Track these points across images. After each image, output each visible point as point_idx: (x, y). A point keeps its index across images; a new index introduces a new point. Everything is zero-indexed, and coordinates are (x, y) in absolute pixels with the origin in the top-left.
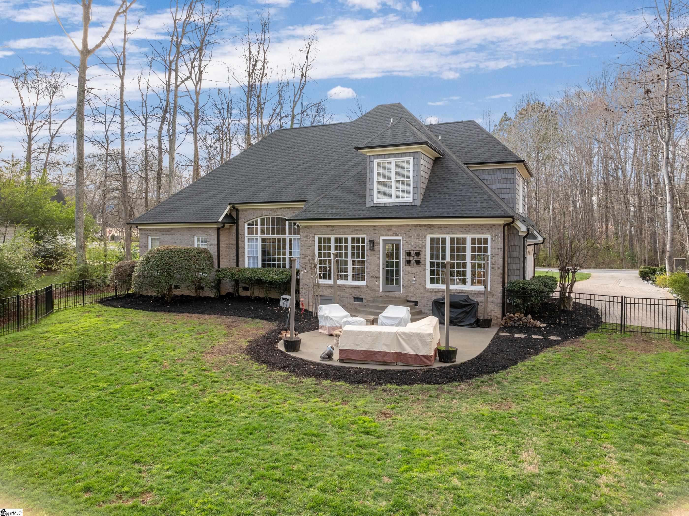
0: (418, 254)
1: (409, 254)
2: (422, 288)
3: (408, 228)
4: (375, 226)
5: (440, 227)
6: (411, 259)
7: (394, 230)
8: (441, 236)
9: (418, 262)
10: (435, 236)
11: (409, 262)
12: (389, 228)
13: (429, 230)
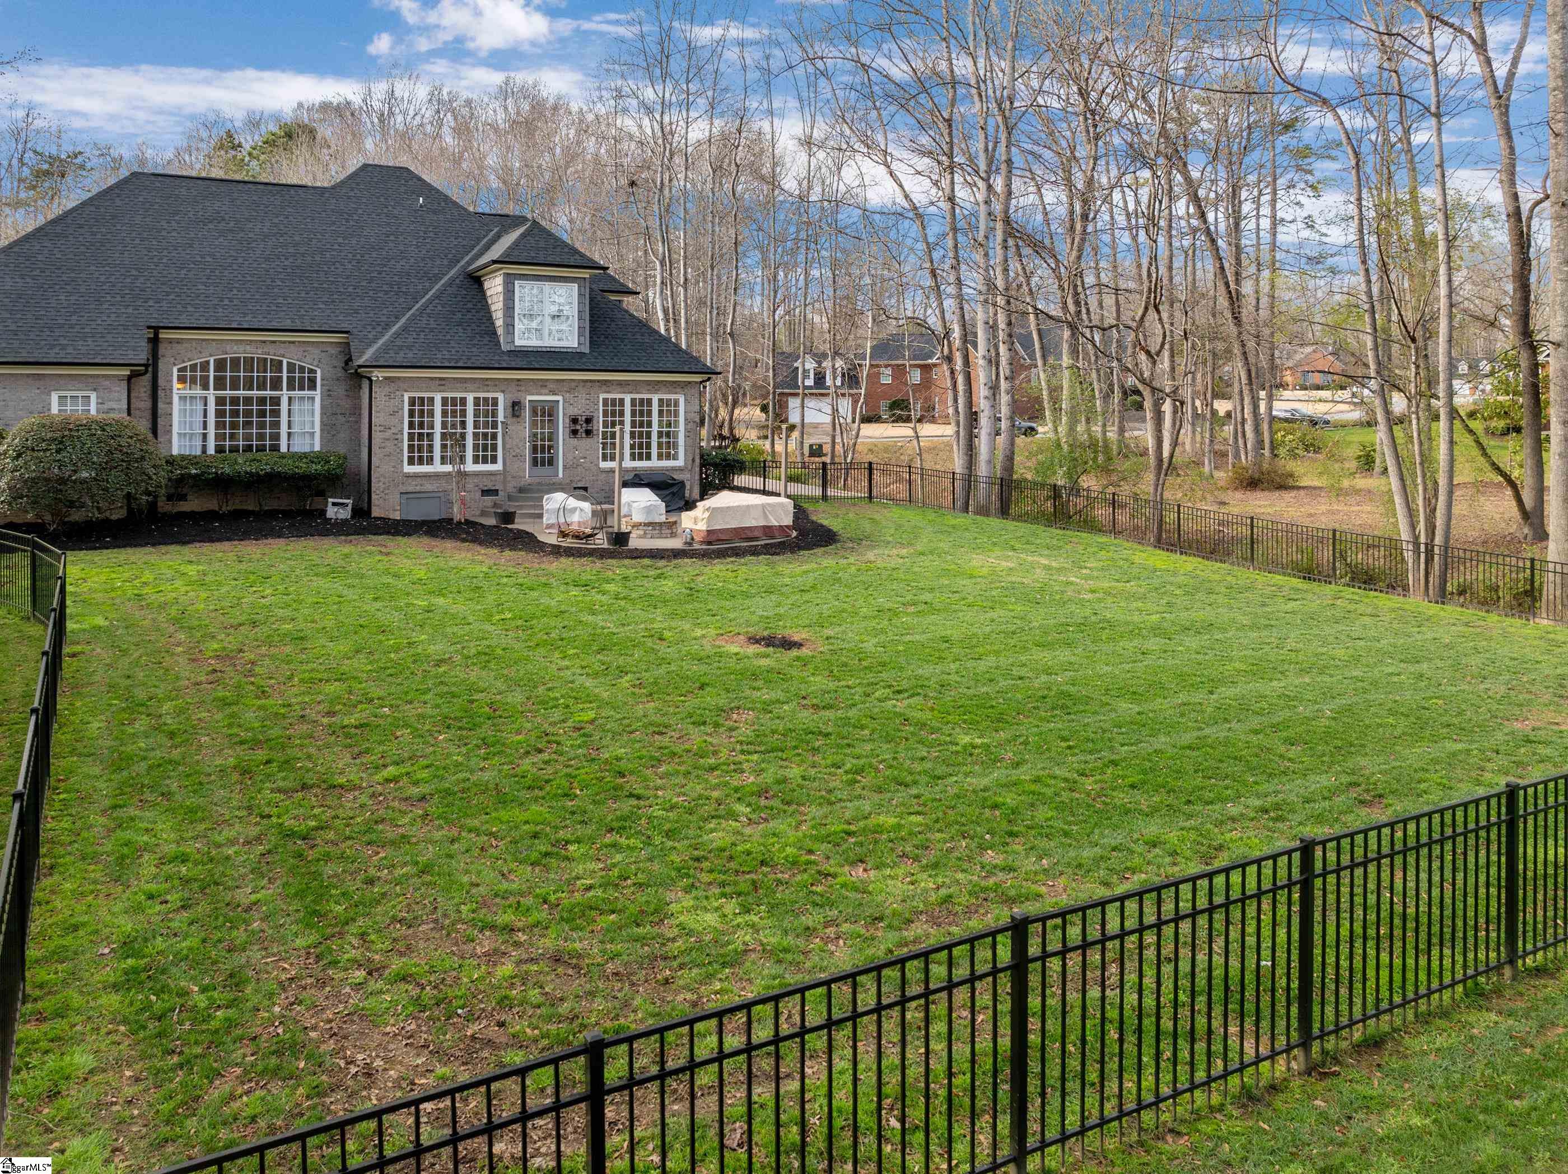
0: (589, 421)
1: (575, 421)
2: (594, 468)
3: (573, 384)
4: (519, 380)
5: (620, 384)
6: (578, 427)
7: (551, 386)
8: (618, 396)
9: (588, 433)
10: (610, 396)
11: (575, 432)
12: (543, 384)
13: (604, 388)
